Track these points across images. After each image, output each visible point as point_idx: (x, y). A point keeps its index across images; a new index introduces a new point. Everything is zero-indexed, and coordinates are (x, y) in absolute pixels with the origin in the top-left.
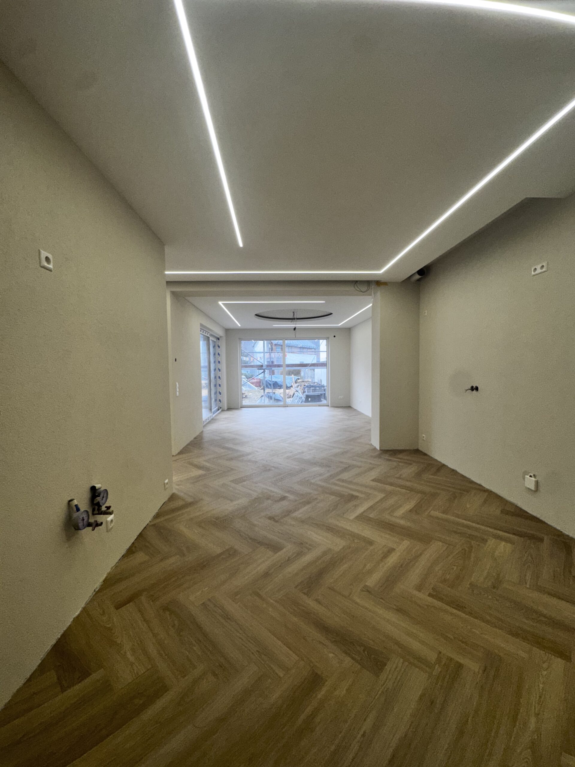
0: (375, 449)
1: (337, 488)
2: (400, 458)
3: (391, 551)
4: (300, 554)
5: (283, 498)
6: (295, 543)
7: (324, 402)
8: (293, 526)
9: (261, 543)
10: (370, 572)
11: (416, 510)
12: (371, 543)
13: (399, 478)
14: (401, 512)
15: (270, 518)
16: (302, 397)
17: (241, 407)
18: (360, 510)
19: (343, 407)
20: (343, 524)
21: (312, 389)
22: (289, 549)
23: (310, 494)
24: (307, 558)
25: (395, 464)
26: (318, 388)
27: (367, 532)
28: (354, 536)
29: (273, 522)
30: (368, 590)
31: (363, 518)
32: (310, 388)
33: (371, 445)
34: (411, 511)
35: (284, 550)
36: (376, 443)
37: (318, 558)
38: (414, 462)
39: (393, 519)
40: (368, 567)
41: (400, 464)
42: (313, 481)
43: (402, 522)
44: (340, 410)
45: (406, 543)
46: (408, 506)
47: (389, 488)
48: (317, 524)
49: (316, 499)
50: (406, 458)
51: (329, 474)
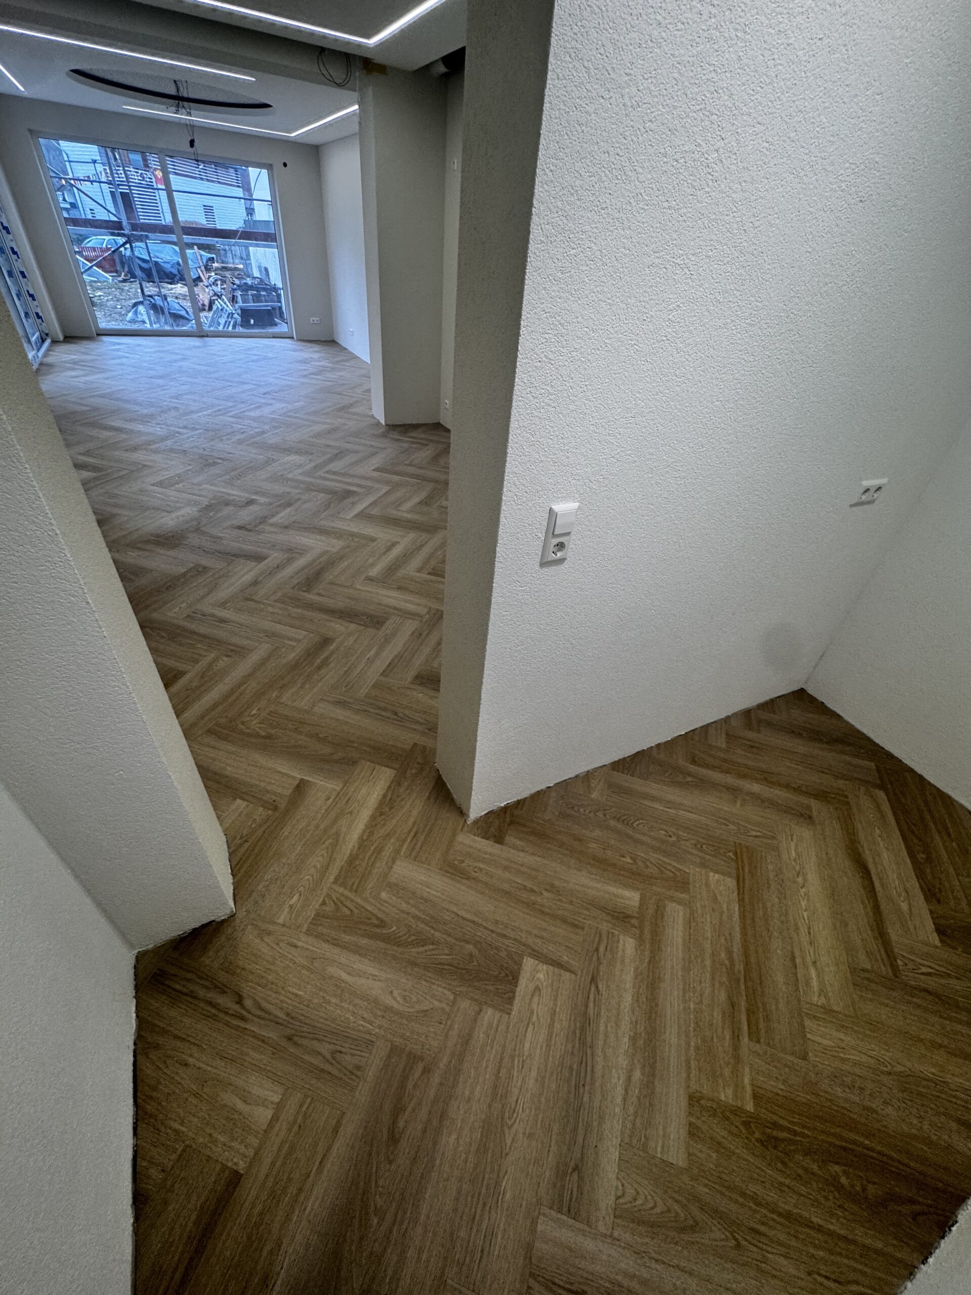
0: (378, 423)
1: (327, 483)
2: (413, 437)
3: (394, 544)
4: (290, 561)
5: (250, 502)
6: (282, 550)
7: (283, 328)
8: (275, 533)
9: (236, 556)
10: (373, 565)
11: (426, 502)
12: (373, 540)
13: (410, 465)
14: (408, 505)
15: (240, 528)
16: (233, 314)
17: (98, 335)
18: (359, 508)
19: (320, 341)
20: (339, 525)
21: (252, 295)
22: (275, 557)
23: (289, 493)
24: (301, 562)
25: (406, 445)
26: (263, 293)
27: (369, 530)
28: (353, 535)
29: (246, 532)
30: (370, 579)
31: (363, 516)
32: (247, 291)
33: (373, 416)
34: (420, 503)
35: (270, 559)
36: (379, 413)
37: (314, 561)
38: (431, 441)
39: (400, 514)
40: (371, 561)
41: (413, 445)
42: (290, 476)
43: (409, 516)
44: (316, 348)
45: (412, 535)
46: (416, 500)
47: (396, 478)
48: (305, 528)
49: (299, 499)
50: (423, 436)
51: (313, 464)
